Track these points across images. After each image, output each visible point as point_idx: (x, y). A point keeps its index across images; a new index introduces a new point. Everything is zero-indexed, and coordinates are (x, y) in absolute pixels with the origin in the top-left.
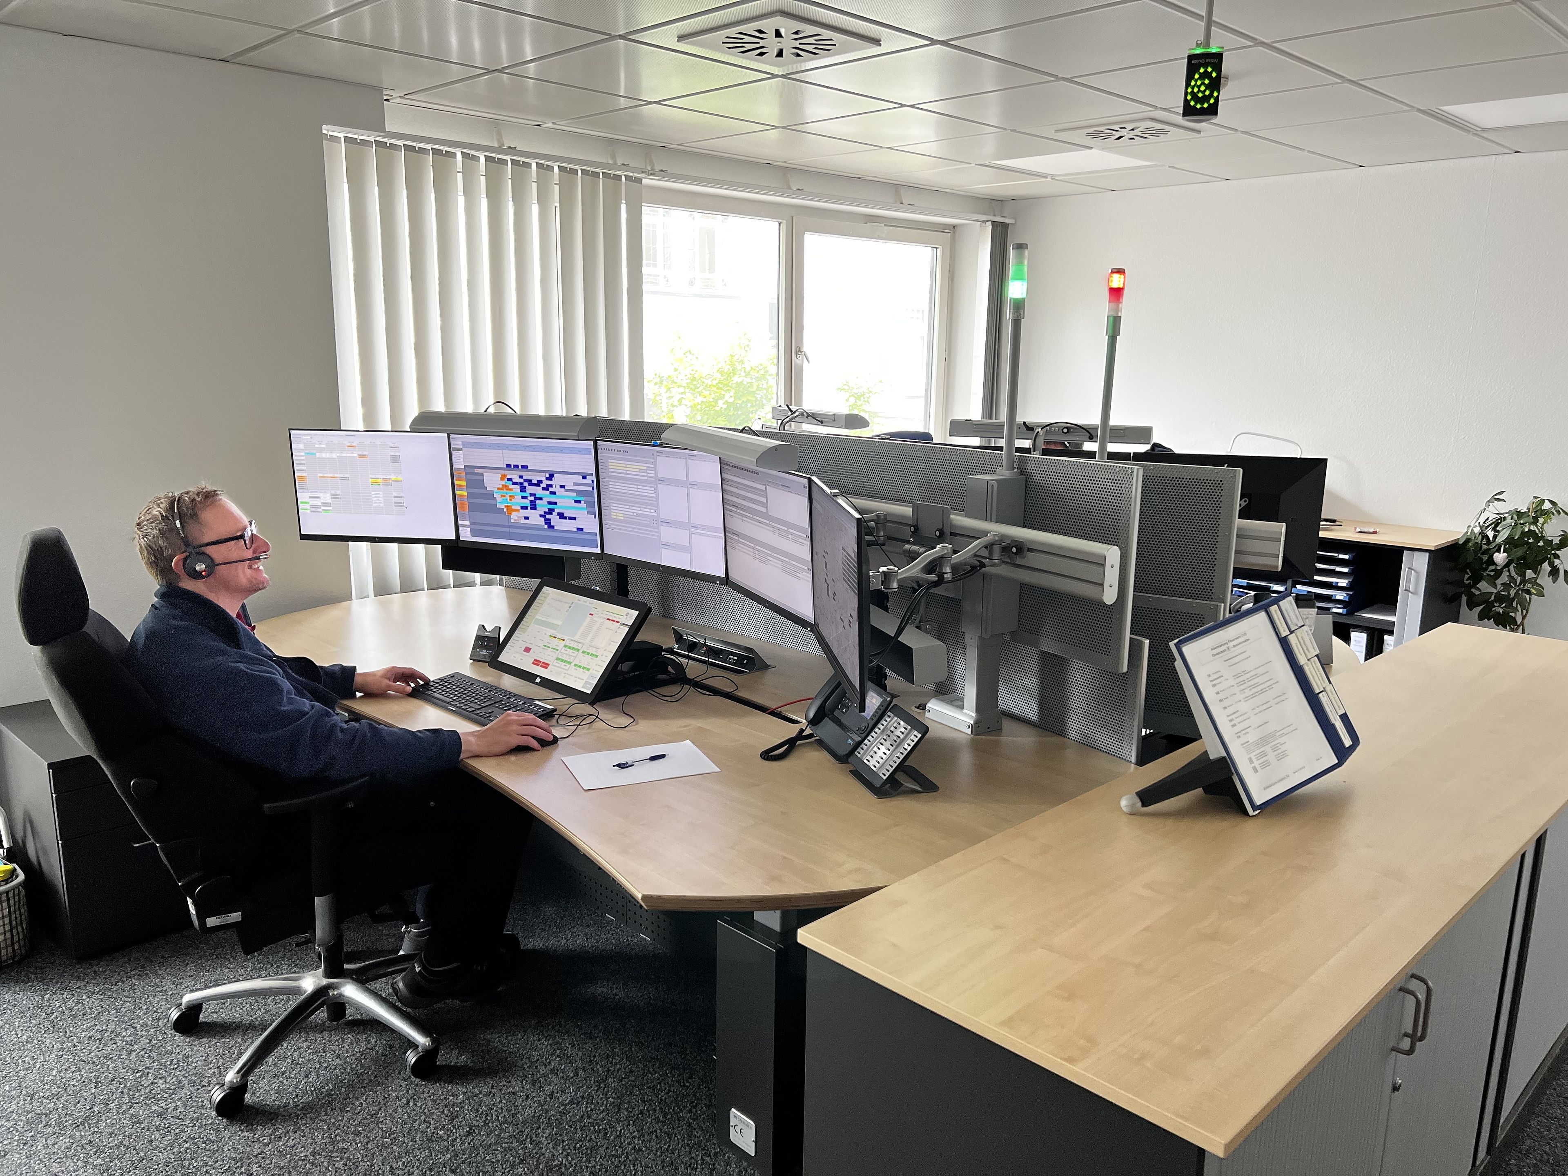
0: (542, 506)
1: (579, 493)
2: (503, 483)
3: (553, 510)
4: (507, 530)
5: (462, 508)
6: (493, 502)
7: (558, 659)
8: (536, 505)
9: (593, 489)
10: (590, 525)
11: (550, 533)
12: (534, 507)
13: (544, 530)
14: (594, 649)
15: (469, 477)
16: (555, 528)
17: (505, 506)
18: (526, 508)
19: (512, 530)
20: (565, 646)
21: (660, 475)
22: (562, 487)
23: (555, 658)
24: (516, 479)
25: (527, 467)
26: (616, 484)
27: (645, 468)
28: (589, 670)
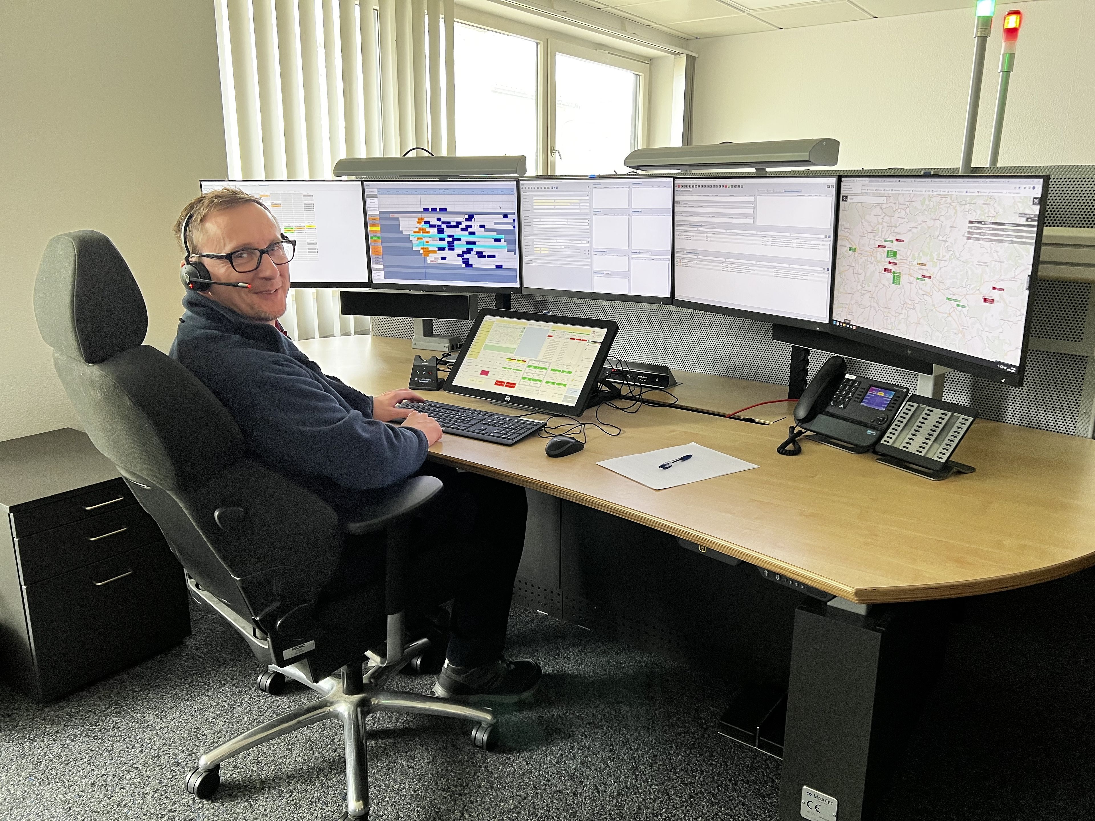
0: (460, 247)
1: (499, 231)
2: (420, 226)
3: (472, 249)
4: (423, 271)
5: (376, 252)
6: (408, 245)
7: (524, 378)
8: (453, 246)
9: (514, 227)
10: (510, 261)
11: (469, 271)
12: (451, 247)
13: (463, 269)
14: (565, 366)
15: (384, 222)
16: (474, 266)
17: (422, 248)
18: (444, 249)
19: (428, 271)
20: (529, 366)
21: (595, 206)
22: (482, 227)
23: (521, 377)
24: (434, 222)
25: (445, 210)
26: (542, 220)
27: (578, 201)
28: (565, 385)
